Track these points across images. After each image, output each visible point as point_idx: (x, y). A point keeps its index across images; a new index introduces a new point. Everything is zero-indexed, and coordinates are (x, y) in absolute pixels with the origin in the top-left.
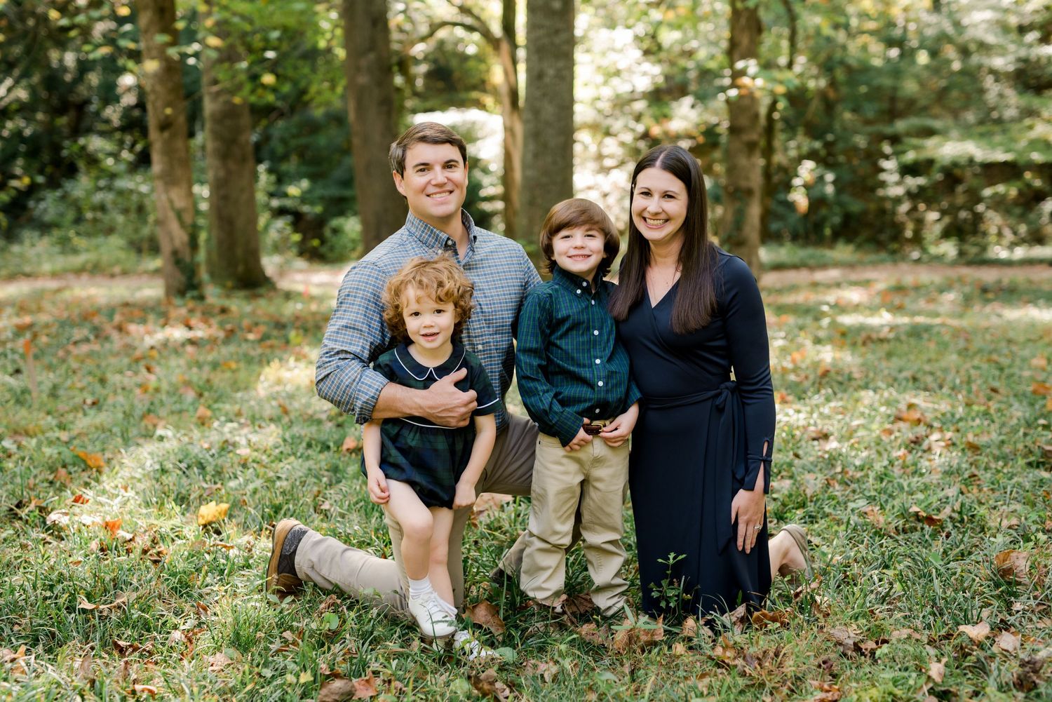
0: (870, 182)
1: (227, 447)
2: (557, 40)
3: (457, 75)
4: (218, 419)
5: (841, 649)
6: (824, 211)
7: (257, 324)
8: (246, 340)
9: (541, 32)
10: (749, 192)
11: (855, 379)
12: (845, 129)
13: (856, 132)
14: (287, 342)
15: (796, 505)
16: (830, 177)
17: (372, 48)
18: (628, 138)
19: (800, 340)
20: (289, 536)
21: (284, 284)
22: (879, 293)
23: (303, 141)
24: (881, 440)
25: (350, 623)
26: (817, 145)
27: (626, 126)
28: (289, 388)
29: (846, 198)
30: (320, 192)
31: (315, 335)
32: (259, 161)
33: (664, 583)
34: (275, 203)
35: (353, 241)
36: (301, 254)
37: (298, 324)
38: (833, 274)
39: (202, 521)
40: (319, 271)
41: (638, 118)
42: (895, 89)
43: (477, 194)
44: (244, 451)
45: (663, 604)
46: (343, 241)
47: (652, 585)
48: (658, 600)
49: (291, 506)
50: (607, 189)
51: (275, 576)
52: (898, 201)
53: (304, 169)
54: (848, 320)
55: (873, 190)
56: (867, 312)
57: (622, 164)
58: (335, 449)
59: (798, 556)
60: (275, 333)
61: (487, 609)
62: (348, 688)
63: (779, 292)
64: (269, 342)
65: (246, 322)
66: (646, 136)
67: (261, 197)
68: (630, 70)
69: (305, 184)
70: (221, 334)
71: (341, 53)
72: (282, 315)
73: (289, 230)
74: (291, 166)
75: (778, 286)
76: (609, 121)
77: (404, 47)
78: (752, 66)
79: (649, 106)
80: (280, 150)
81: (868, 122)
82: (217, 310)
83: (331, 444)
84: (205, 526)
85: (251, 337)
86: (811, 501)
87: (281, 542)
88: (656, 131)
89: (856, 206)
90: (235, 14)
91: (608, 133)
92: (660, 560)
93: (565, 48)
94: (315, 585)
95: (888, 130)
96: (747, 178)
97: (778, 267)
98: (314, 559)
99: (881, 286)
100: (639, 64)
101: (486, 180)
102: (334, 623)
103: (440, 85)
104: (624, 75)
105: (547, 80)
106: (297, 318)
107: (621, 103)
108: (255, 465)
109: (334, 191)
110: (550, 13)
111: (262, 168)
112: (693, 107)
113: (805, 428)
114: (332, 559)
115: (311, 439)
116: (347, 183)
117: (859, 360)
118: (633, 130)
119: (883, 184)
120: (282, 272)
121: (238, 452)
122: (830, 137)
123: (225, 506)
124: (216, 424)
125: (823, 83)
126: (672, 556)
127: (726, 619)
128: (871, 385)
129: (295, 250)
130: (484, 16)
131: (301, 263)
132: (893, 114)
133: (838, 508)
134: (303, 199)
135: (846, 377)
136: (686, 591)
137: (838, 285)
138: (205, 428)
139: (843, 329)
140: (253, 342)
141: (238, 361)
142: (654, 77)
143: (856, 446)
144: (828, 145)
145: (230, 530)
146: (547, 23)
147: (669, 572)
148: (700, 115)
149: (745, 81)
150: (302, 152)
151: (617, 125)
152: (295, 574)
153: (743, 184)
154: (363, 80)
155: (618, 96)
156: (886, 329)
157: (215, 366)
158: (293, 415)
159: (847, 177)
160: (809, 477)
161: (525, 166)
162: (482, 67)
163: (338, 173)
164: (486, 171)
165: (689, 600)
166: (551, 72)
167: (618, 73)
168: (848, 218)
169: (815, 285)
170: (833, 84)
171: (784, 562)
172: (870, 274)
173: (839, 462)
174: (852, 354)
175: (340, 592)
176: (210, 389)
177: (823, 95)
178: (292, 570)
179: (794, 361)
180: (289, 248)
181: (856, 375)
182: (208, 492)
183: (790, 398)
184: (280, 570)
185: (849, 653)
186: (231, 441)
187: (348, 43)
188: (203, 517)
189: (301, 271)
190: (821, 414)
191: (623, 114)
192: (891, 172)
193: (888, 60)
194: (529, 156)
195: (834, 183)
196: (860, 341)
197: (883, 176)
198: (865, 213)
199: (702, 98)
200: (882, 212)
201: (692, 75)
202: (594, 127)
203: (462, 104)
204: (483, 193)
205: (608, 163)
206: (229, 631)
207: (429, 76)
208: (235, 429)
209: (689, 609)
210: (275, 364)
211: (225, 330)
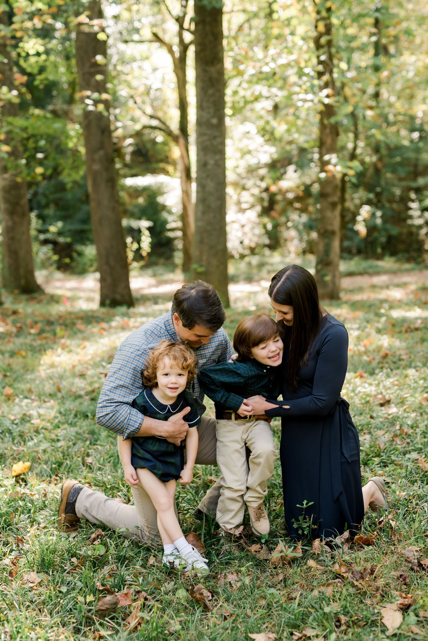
0: (403, 216)
1: (25, 419)
2: (215, 143)
3: (151, 153)
4: (18, 397)
5: (410, 565)
6: (376, 234)
7: (36, 323)
8: (30, 334)
9: (206, 138)
10: (333, 233)
11: (403, 360)
12: (387, 184)
13: (394, 185)
14: (55, 334)
15: (375, 455)
16: (379, 213)
17: (102, 146)
18: (256, 191)
19: (367, 330)
20: (72, 491)
21: (50, 290)
22: (412, 292)
23: (58, 196)
24: (422, 405)
25: (112, 550)
26: (371, 196)
27: (255, 184)
28: (60, 370)
29: (389, 226)
30: (70, 227)
31: (72, 329)
32: (31, 209)
33: (301, 518)
34: (42, 237)
35: (91, 260)
36: (59, 268)
37: (61, 321)
38: (383, 279)
39: (14, 474)
40: (70, 280)
41: (262, 179)
42: (417, 159)
43: (165, 227)
44: (36, 421)
45: (300, 532)
46: (85, 260)
47: (293, 520)
48: (297, 529)
49: (68, 462)
50: (244, 222)
51: (63, 515)
52: (420, 227)
53: (59, 213)
54: (396, 314)
55: (405, 220)
56: (407, 308)
57: (252, 206)
58: (92, 417)
59: (379, 495)
60: (47, 328)
61: (194, 537)
62: (115, 601)
63: (352, 291)
64: (44, 335)
65: (29, 321)
66: (267, 190)
67: (33, 233)
68: (257, 151)
69: (60, 224)
70: (14, 330)
71: (82, 150)
72: (50, 315)
73: (51, 253)
74: (50, 211)
75: (351, 287)
76: (244, 181)
77: (120, 141)
78: (333, 158)
79: (269, 172)
80: (43, 201)
81: (401, 179)
82: (10, 313)
83: (89, 415)
84: (16, 476)
85: (33, 331)
86: (383, 452)
87: (66, 494)
88: (274, 189)
89: (395, 231)
90: (16, 127)
91: (244, 188)
92: (298, 505)
93: (220, 147)
94: (87, 520)
95: (414, 185)
96: (332, 224)
97: (351, 274)
98: (88, 505)
99: (413, 287)
100: (262, 146)
101: (170, 218)
102: (102, 551)
103: (141, 159)
104: (254, 153)
105: (209, 167)
106: (60, 317)
107: (251, 170)
108: (43, 431)
109: (78, 227)
110: (210, 126)
111: (33, 215)
112: (295, 171)
113: (375, 396)
114: (99, 506)
115: (77, 411)
116: (86, 220)
117: (404, 345)
118: (259, 186)
119: (411, 217)
120: (48, 280)
121: (32, 421)
122: (378, 189)
123: (28, 464)
124: (17, 400)
125: (374, 159)
126: (305, 502)
127: (338, 540)
128: (413, 364)
129: (55, 266)
130: (168, 123)
131: (59, 275)
132: (416, 174)
133: (399, 456)
134: (60, 233)
135: (397, 358)
136: (314, 523)
137: (387, 287)
138: (10, 402)
139: (394, 322)
140: (34, 335)
141: (26, 351)
142: (271, 154)
143: (407, 410)
144: (378, 195)
145: (32, 480)
146: (209, 132)
147: (304, 513)
148: (300, 177)
149: (330, 167)
150: (57, 203)
151: (250, 183)
152: (75, 514)
153: (330, 228)
154: (96, 167)
155: (249, 166)
156: (419, 321)
157: (13, 354)
158: (63, 392)
159: (389, 213)
160: (380, 433)
161: (197, 220)
162: (166, 148)
163: (80, 215)
164: (170, 212)
165: (316, 529)
166: (211, 162)
167: (249, 152)
168: (390, 238)
169: (374, 287)
170: (380, 159)
171: (372, 500)
172: (406, 278)
173: (398, 423)
174: (401, 340)
175: (104, 527)
176: (11, 370)
177: (375, 165)
178: (74, 512)
179: (365, 346)
180: (51, 265)
181: (404, 357)
182: (16, 453)
183: (365, 375)
184: (66, 512)
185: (415, 568)
186: (28, 413)
187: (87, 145)
188: (15, 471)
189: (59, 280)
190: (384, 386)
191: (253, 177)
192: (416, 210)
193: (412, 141)
194: (199, 214)
195: (382, 217)
196: (404, 329)
197: (411, 213)
198: (400, 234)
199: (301, 166)
200: (411, 234)
201: (295, 152)
202: (236, 185)
203: (154, 171)
204: (169, 226)
205: (244, 206)
206: (38, 557)
207: (134, 153)
208: (28, 403)
209: (315, 535)
210: (49, 352)
211: (16, 327)
